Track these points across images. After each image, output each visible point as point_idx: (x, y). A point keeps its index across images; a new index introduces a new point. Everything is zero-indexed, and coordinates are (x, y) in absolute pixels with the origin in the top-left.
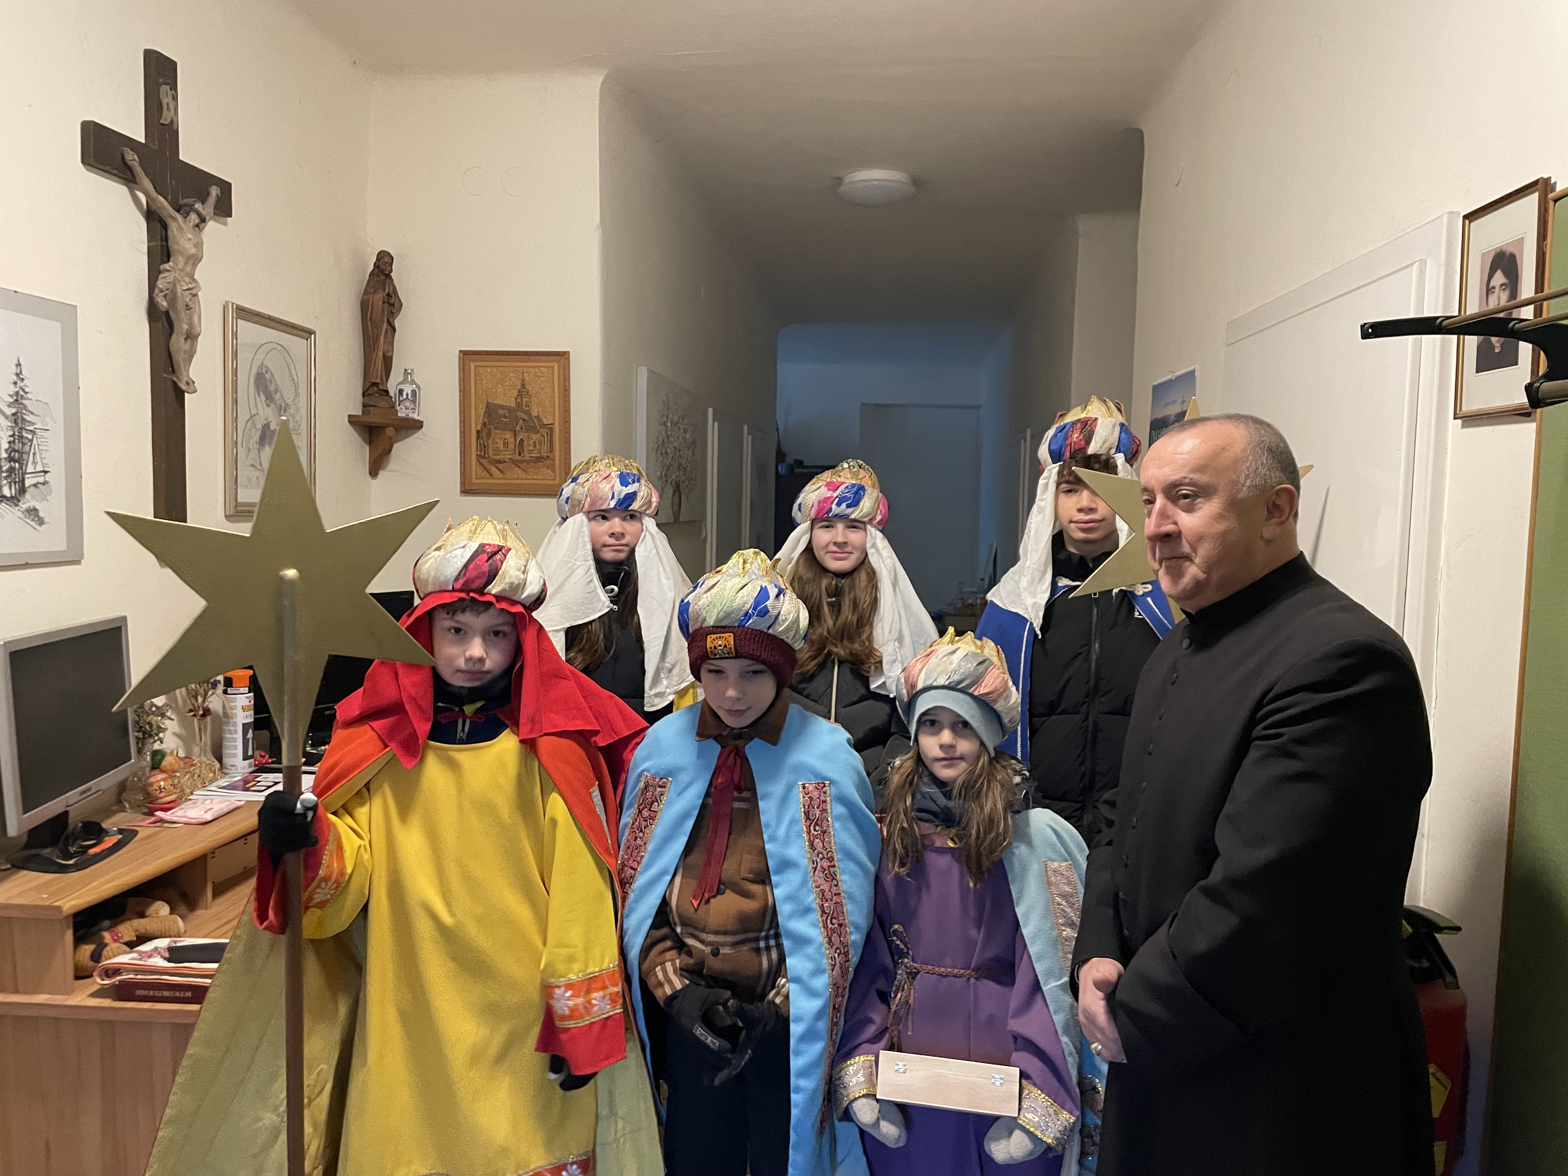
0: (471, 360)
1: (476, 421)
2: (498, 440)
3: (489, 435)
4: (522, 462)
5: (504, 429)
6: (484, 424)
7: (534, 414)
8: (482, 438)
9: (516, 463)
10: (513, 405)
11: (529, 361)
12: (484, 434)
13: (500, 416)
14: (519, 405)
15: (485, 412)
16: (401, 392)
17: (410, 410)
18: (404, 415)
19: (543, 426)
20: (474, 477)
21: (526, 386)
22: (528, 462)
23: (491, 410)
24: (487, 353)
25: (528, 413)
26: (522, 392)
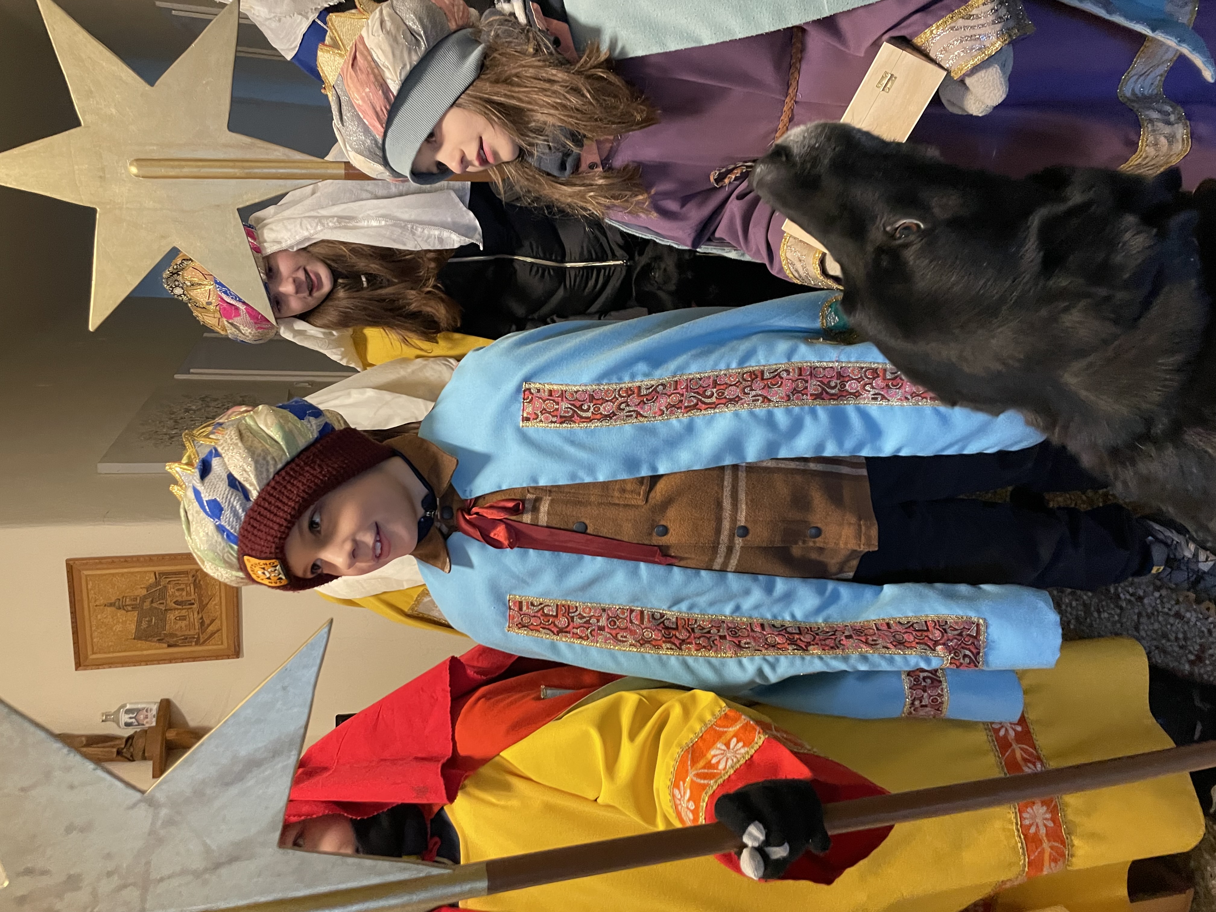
0: (86, 658)
1: (160, 648)
2: (177, 626)
3: (172, 635)
4: (201, 601)
5: (164, 620)
6: (160, 641)
7: (144, 592)
8: (177, 641)
9: (203, 607)
10: (136, 613)
11: (82, 600)
12: (172, 641)
13: (149, 626)
14: (134, 608)
15: (146, 640)
16: (127, 725)
17: (149, 714)
18: (154, 719)
19: (157, 583)
20: (220, 647)
21: (113, 601)
22: (200, 597)
23: (142, 635)
24: (76, 643)
25: (144, 599)
26: (119, 605)
